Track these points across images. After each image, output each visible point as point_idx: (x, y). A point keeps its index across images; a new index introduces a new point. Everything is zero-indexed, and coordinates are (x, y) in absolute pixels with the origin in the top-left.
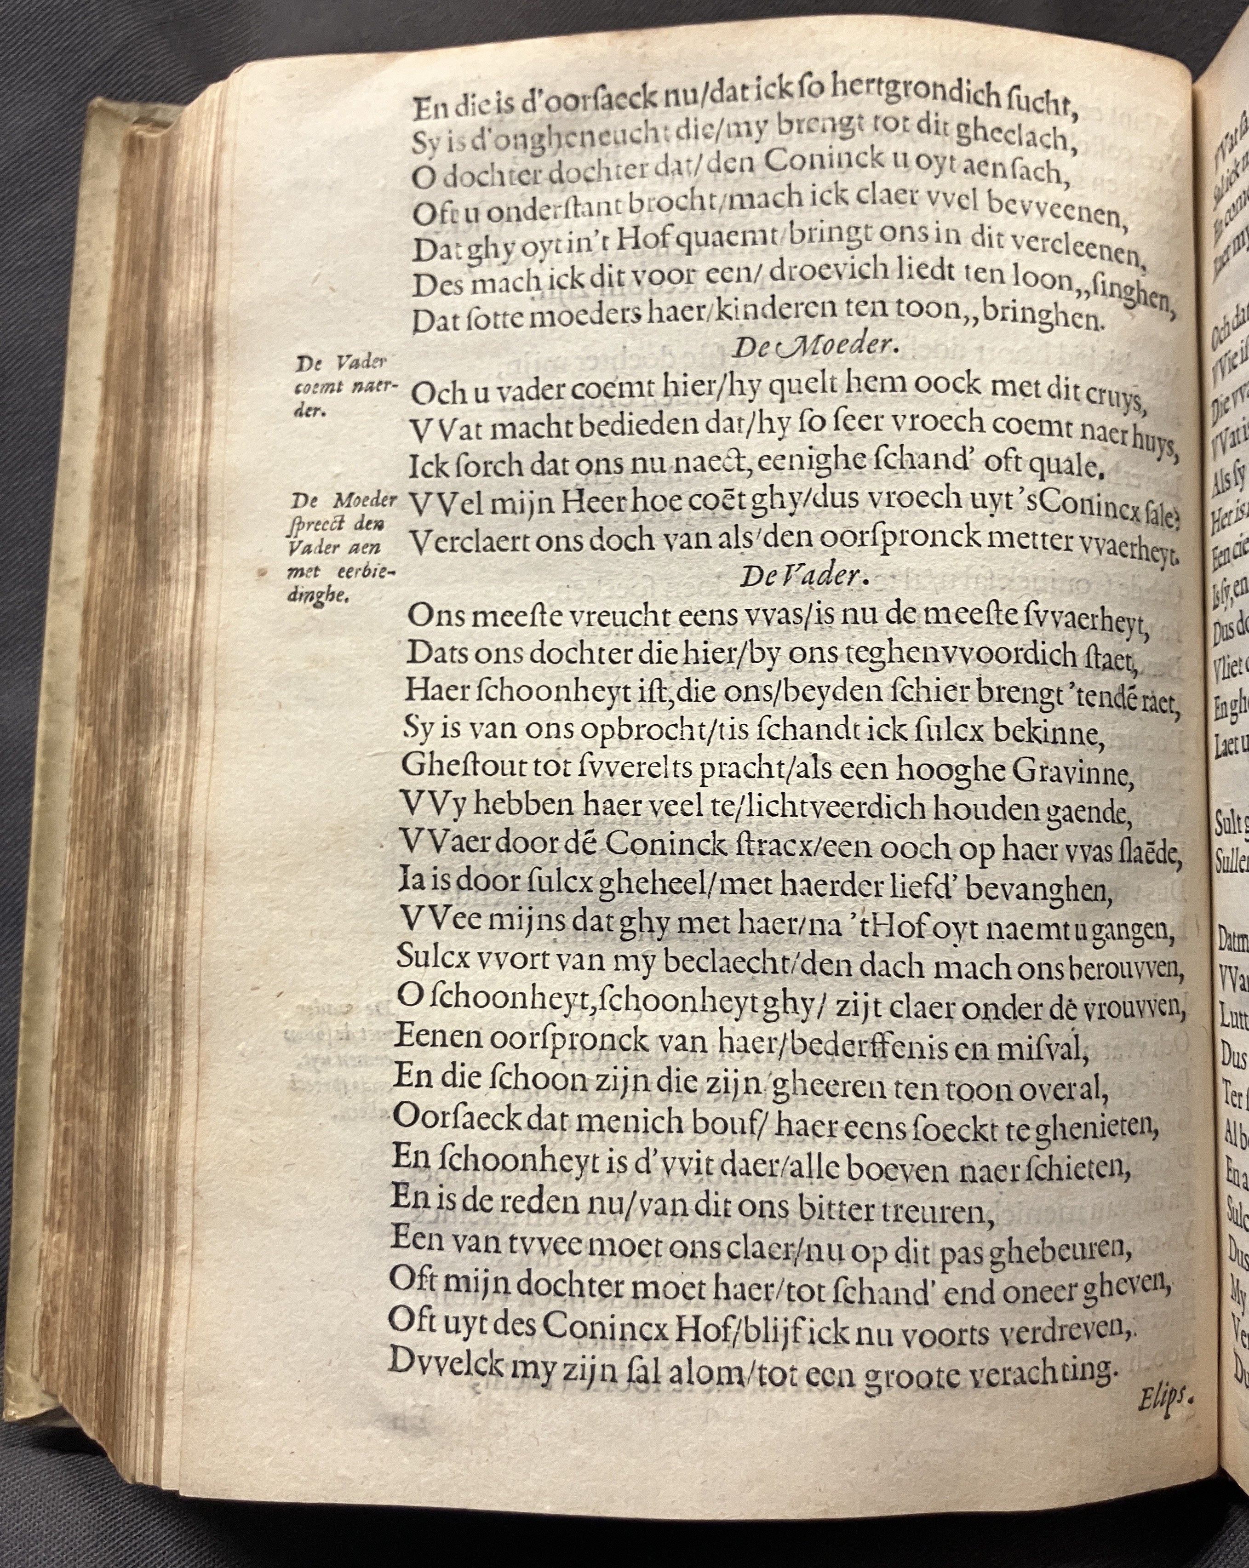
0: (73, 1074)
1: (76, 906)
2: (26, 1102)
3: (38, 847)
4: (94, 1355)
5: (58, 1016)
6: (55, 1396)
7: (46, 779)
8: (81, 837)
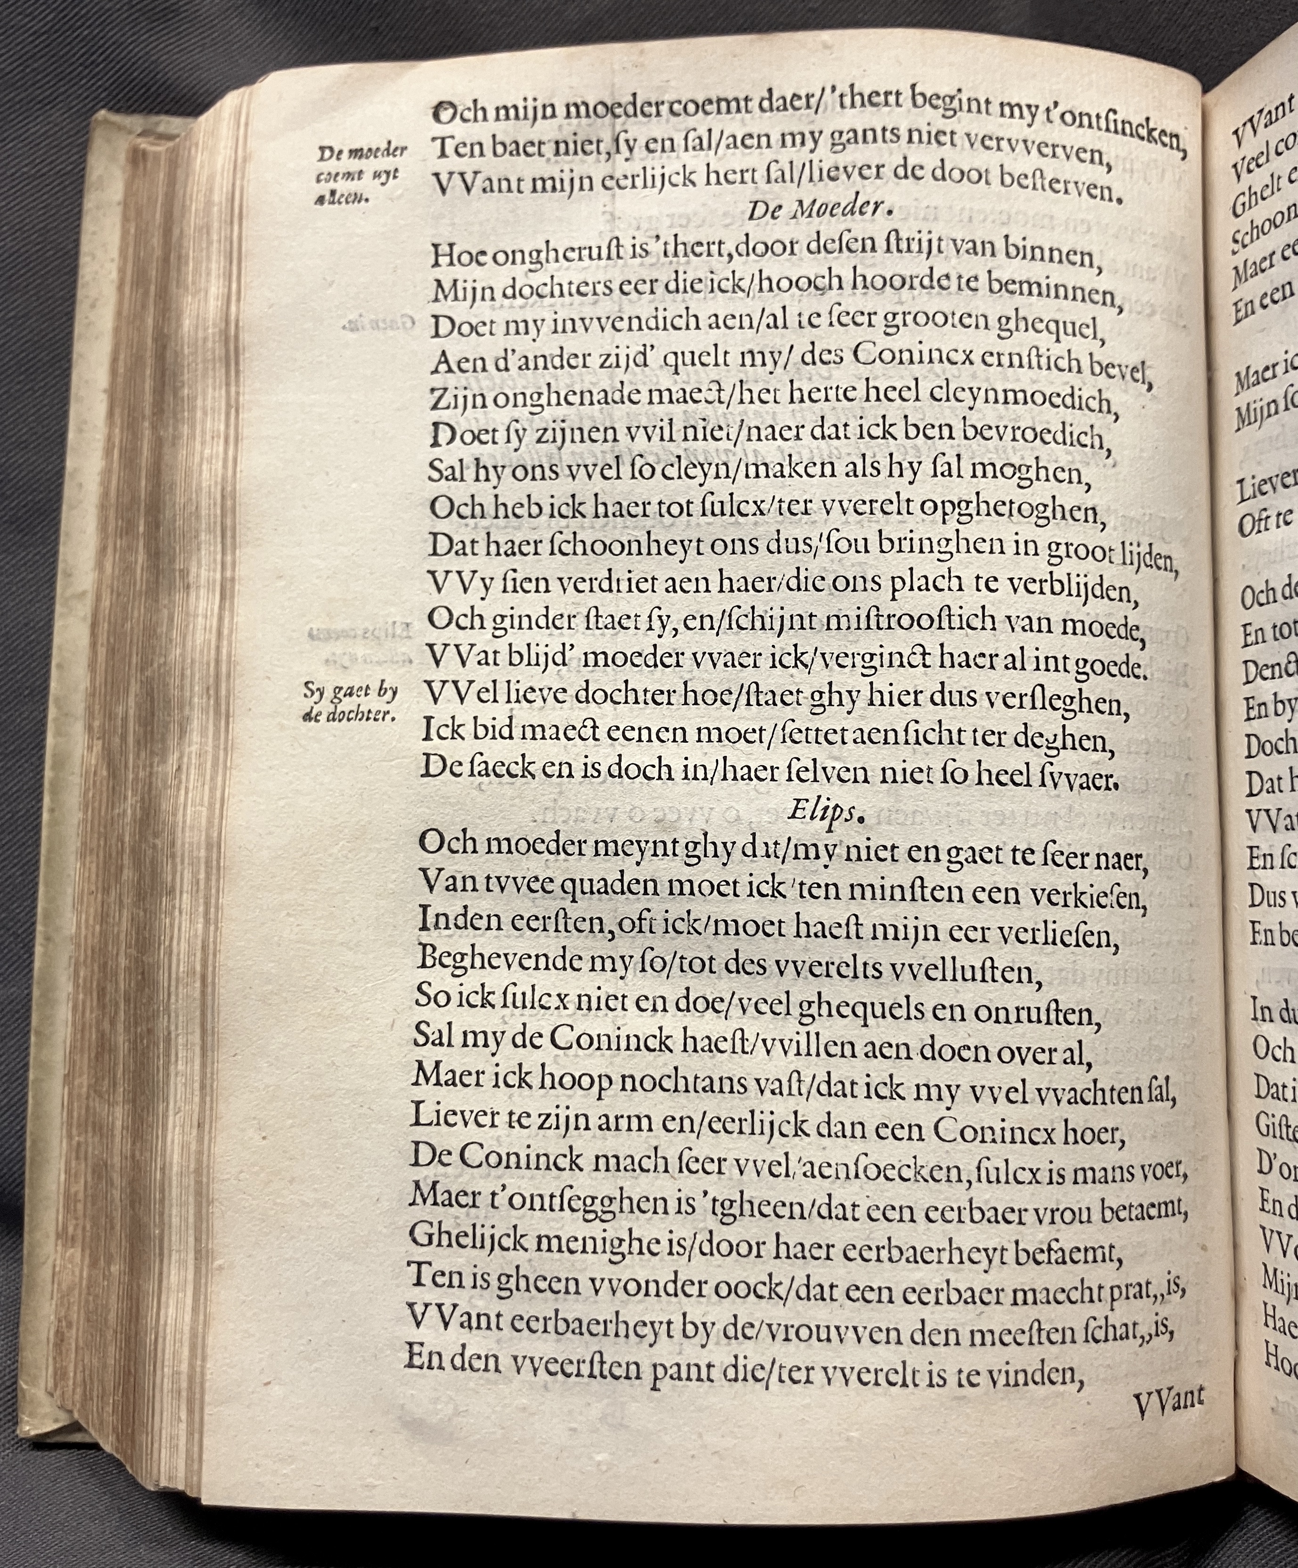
0: (85, 1090)
1: (87, 921)
2: (37, 1118)
3: (48, 860)
4: (110, 1370)
5: (69, 1030)
6: (70, 1412)
7: (54, 793)
8: (91, 850)
